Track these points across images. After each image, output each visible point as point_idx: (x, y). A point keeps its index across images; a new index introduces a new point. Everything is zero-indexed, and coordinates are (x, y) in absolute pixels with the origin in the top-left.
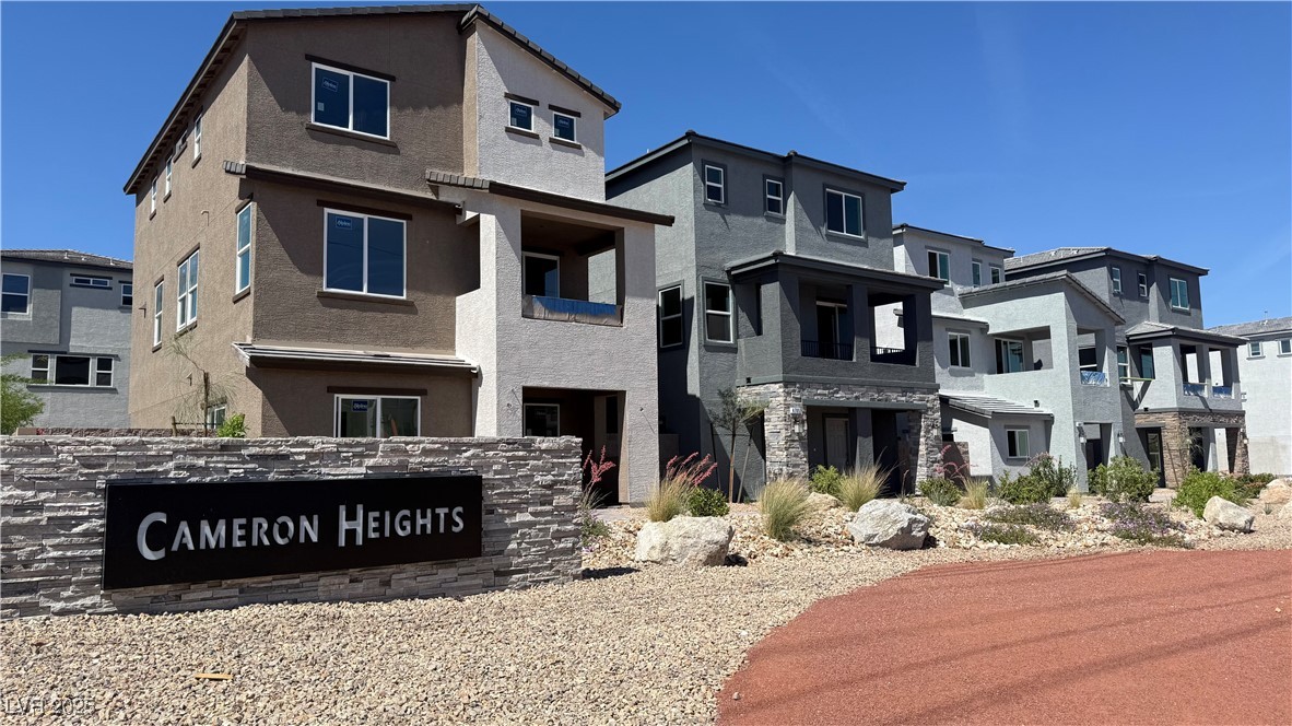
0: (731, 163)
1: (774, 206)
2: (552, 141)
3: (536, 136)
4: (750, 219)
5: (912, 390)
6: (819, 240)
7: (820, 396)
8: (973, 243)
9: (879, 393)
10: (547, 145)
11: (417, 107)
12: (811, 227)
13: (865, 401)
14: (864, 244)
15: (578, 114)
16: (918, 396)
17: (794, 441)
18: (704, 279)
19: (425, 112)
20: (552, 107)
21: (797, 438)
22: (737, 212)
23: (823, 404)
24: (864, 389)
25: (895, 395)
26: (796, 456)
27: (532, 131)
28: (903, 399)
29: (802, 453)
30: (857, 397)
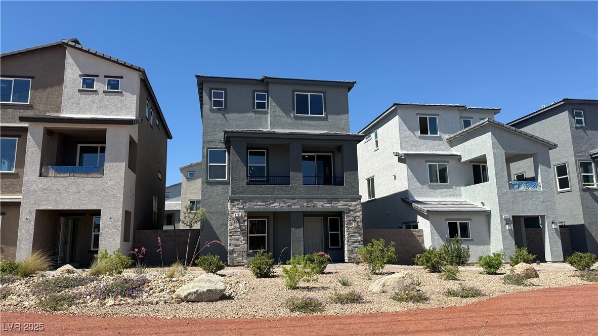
0: (230, 88)
1: (261, 106)
2: (104, 92)
3: (96, 91)
4: (243, 115)
5: (337, 200)
6: (289, 120)
7: (258, 206)
8: (459, 108)
9: (308, 203)
10: (101, 94)
11: (44, 87)
12: (282, 113)
13: (296, 207)
14: (326, 119)
15: (121, 77)
16: (342, 203)
17: (236, 232)
18: (208, 148)
19: (49, 89)
20: (106, 77)
21: (239, 230)
22: (232, 112)
23: (261, 211)
24: (296, 201)
25: (322, 203)
26: (237, 240)
27: (94, 89)
28: (329, 205)
29: (242, 238)
30: (289, 206)
